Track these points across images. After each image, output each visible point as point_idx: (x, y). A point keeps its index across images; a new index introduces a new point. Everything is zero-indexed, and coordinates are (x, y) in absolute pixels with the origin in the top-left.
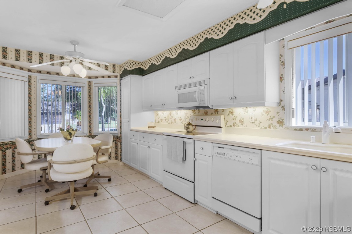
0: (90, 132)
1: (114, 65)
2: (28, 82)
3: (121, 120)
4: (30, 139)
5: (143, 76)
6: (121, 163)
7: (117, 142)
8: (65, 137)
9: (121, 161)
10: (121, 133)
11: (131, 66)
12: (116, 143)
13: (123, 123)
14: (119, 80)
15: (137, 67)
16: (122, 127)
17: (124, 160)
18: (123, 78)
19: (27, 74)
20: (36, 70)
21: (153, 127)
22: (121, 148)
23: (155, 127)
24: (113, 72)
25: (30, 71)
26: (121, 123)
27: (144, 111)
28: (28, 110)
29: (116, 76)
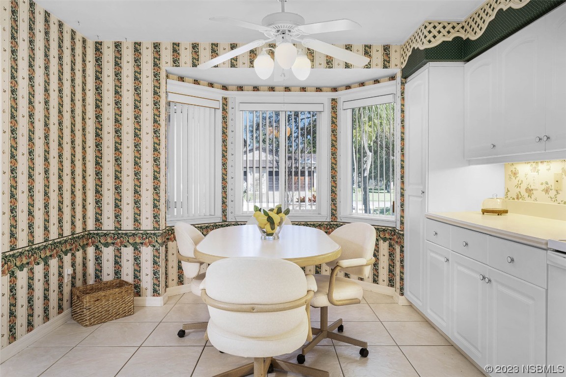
0: (333, 215)
1: (386, 48)
2: (221, 109)
3: (402, 189)
4: (224, 221)
5: (468, 61)
6: (401, 300)
7: (393, 242)
8: (262, 226)
9: (402, 294)
10: (402, 223)
11: (430, 37)
12: (390, 245)
13: (409, 196)
14: (400, 84)
15: (449, 38)
16: (406, 207)
17: (408, 293)
18: (409, 79)
19: (219, 94)
20: (235, 85)
21: (499, 213)
22: (402, 261)
23: (506, 212)
24: (385, 67)
25: (225, 88)
26: (402, 195)
27: (470, 163)
28: (221, 164)
29: (393, 78)
